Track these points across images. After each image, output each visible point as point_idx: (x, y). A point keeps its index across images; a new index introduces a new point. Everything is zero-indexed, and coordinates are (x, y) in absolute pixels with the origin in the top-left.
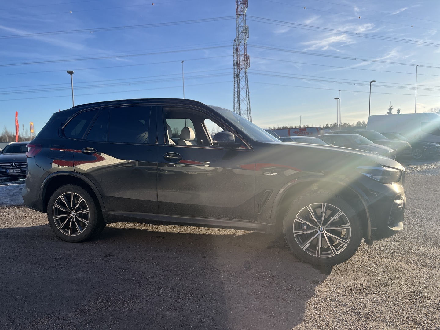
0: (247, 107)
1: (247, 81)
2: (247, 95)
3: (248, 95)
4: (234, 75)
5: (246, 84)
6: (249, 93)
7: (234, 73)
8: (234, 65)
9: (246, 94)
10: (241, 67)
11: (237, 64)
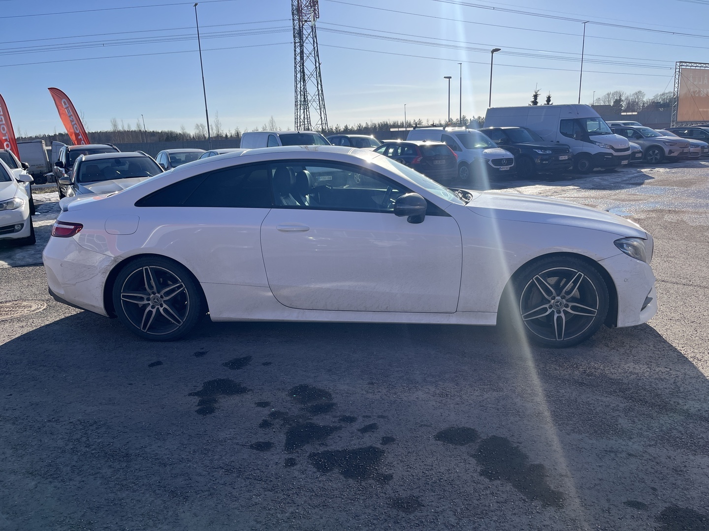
0: (318, 90)
1: (315, 42)
3: (318, 69)
4: (294, 32)
5: (314, 48)
6: (320, 64)
7: (294, 28)
8: (293, 14)
9: (316, 66)
10: (305, 18)
11: (297, 11)
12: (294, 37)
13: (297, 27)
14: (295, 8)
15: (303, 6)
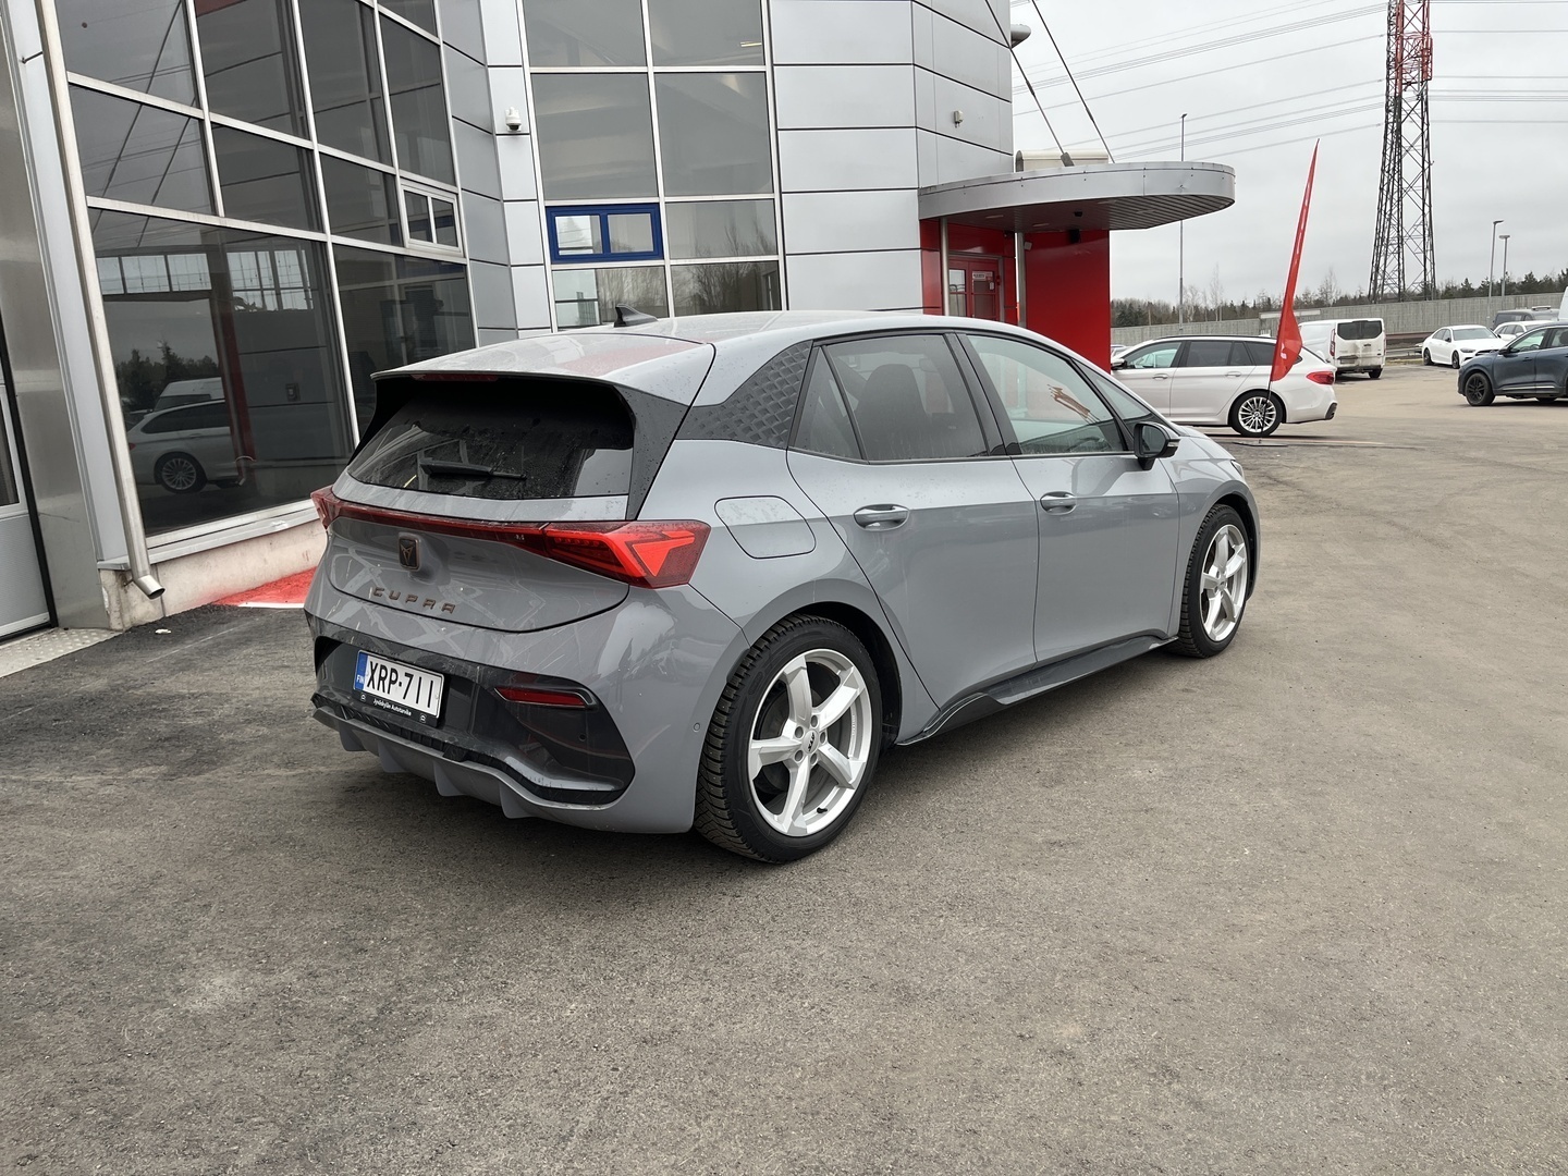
0: (1424, 213)
1: (1424, 123)
2: (1424, 170)
3: (1427, 171)
4: (1387, 103)
5: (1423, 133)
6: (1430, 164)
7: (1387, 96)
8: (1389, 67)
9: (1423, 167)
10: (1407, 77)
11: (1395, 64)
12: (1388, 111)
13: (1392, 93)
14: (1392, 57)
15: (1405, 54)
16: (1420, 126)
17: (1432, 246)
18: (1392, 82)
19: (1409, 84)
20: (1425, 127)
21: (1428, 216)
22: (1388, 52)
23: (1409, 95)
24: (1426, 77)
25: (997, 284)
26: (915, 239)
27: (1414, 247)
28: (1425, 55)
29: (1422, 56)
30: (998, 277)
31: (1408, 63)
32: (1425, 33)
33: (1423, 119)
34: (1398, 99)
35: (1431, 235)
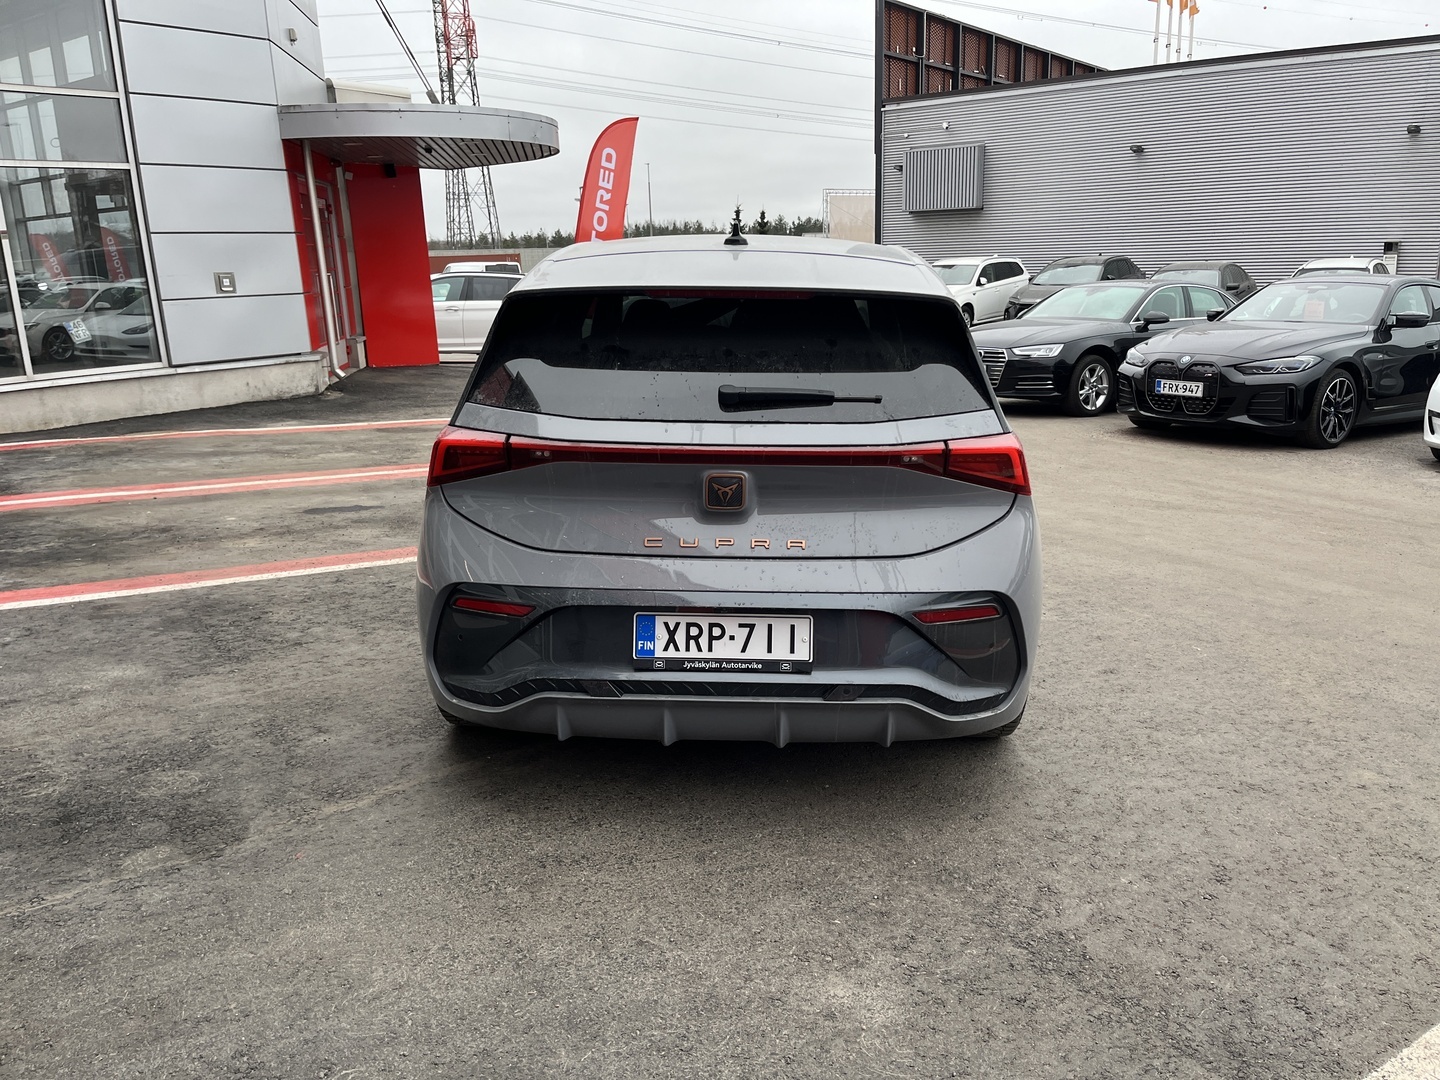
1: (475, 95)
4: (440, 73)
7: (440, 67)
8: (438, 41)
10: (456, 53)
11: (444, 38)
12: (442, 80)
13: (444, 64)
14: (440, 32)
15: (452, 32)
16: (471, 96)
17: (494, 203)
18: (444, 56)
19: (458, 59)
20: (476, 99)
21: (487, 178)
22: (436, 27)
23: (459, 69)
24: (472, 56)
25: (330, 212)
26: (280, 162)
27: (479, 202)
28: (469, 35)
29: (467, 36)
30: (330, 206)
31: (455, 40)
32: (466, 16)
33: (473, 91)
34: (450, 70)
35: (492, 193)
